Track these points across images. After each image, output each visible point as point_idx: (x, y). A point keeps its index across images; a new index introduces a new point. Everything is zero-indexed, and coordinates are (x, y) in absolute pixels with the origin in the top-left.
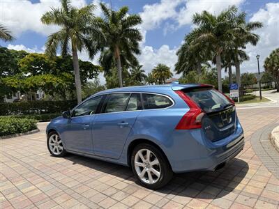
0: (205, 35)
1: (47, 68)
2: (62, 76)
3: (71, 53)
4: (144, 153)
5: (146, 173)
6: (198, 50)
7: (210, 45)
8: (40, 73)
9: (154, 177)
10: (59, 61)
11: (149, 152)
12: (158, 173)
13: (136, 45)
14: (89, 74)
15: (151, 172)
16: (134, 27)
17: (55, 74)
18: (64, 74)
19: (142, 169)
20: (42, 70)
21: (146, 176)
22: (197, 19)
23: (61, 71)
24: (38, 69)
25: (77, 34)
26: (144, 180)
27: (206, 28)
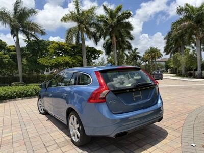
0: (186, 24)
1: (65, 52)
2: (75, 58)
8: (62, 55)
10: (74, 47)
13: (129, 33)
14: (93, 56)
16: (127, 21)
17: (71, 55)
18: (76, 56)
20: (63, 54)
22: (180, 11)
23: (75, 54)
24: (60, 53)
25: (85, 27)
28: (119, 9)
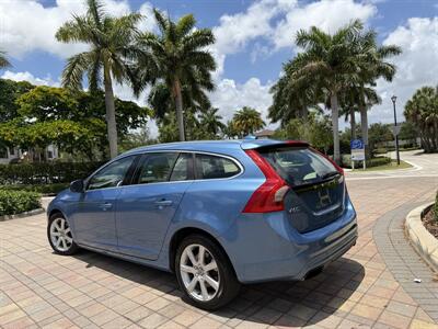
0: (314, 64)
1: (63, 110)
2: (88, 124)
3: (102, 87)
4: (196, 251)
5: (198, 283)
6: (304, 87)
7: (322, 79)
8: (53, 117)
9: (210, 290)
10: (84, 100)
11: (202, 249)
12: (216, 284)
13: (207, 76)
14: (130, 120)
15: (206, 282)
16: (204, 49)
17: (76, 119)
18: (91, 120)
19: (191, 276)
20: (56, 113)
21: (198, 288)
22: (302, 39)
23: (86, 115)
24: (50, 111)
25: (113, 56)
26: (195, 295)
27: (316, 54)
28: (188, 24)
